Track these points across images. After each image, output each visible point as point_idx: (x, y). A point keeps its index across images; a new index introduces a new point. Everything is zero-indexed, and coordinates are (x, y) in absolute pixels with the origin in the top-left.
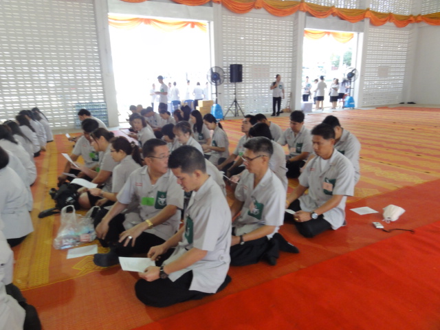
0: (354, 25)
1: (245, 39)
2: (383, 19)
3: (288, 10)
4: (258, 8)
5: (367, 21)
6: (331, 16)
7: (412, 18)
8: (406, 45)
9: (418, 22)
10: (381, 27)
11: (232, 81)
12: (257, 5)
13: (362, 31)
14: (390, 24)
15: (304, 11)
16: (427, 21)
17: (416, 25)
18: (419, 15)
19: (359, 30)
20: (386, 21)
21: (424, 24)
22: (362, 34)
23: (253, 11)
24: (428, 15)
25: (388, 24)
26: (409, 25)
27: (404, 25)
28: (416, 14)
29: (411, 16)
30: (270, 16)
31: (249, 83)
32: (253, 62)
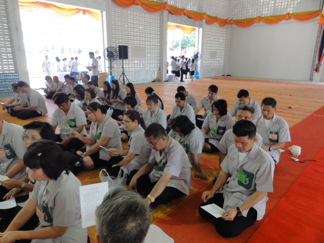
0: (197, 23)
1: (128, 27)
2: (213, 20)
3: (157, 8)
4: (137, 4)
5: (204, 21)
6: (183, 15)
7: (227, 21)
8: (224, 38)
9: (231, 24)
10: (211, 25)
11: (120, 58)
12: (136, 2)
13: (202, 27)
15: (167, 10)
16: (236, 24)
17: (230, 26)
18: (232, 20)
19: (200, 26)
21: (234, 26)
22: (201, 29)
23: (133, 6)
25: (215, 23)
26: (226, 26)
27: (224, 25)
28: (230, 19)
29: (227, 19)
30: (145, 11)
31: (132, 60)
32: (134, 44)
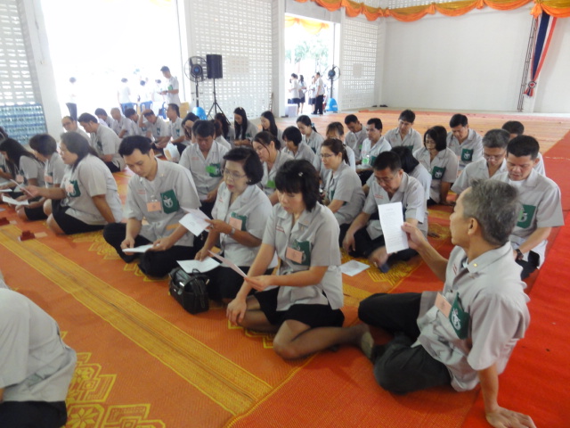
0: (332, 14)
2: (357, 10)
5: (343, 11)
6: (309, 1)
7: (380, 12)
8: (375, 42)
9: (386, 16)
10: (355, 18)
11: (209, 77)
13: (340, 22)
14: (362, 16)
16: (395, 16)
17: (384, 19)
18: (387, 9)
19: (337, 20)
20: (358, 13)
21: (392, 20)
22: (338, 25)
24: (396, 9)
25: (360, 15)
26: (378, 19)
27: (375, 19)
28: (384, 7)
29: (380, 8)
31: (227, 80)
32: (230, 52)
